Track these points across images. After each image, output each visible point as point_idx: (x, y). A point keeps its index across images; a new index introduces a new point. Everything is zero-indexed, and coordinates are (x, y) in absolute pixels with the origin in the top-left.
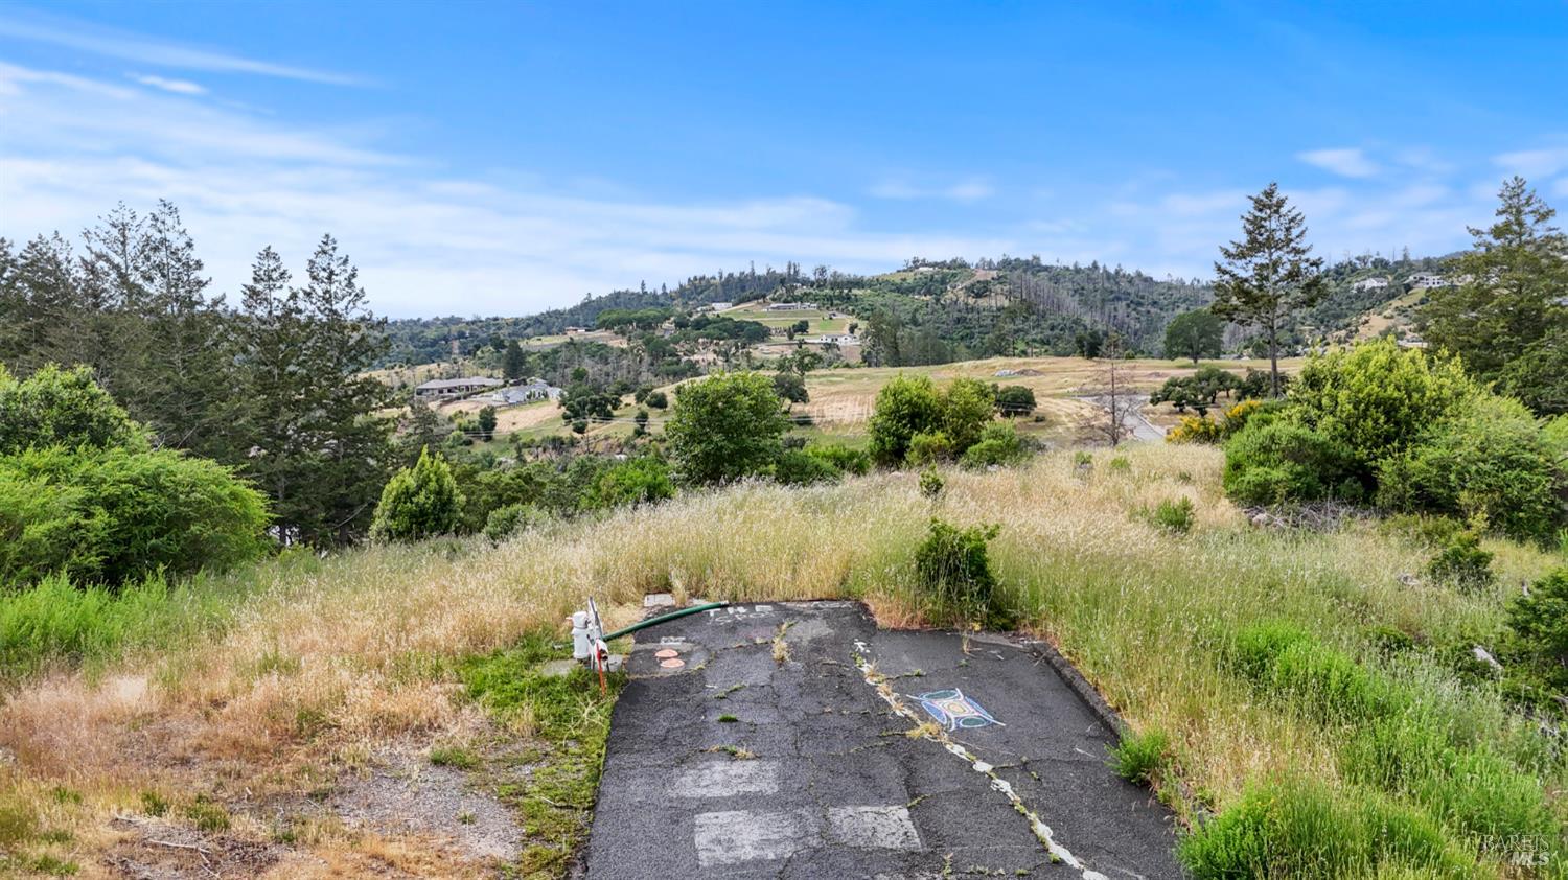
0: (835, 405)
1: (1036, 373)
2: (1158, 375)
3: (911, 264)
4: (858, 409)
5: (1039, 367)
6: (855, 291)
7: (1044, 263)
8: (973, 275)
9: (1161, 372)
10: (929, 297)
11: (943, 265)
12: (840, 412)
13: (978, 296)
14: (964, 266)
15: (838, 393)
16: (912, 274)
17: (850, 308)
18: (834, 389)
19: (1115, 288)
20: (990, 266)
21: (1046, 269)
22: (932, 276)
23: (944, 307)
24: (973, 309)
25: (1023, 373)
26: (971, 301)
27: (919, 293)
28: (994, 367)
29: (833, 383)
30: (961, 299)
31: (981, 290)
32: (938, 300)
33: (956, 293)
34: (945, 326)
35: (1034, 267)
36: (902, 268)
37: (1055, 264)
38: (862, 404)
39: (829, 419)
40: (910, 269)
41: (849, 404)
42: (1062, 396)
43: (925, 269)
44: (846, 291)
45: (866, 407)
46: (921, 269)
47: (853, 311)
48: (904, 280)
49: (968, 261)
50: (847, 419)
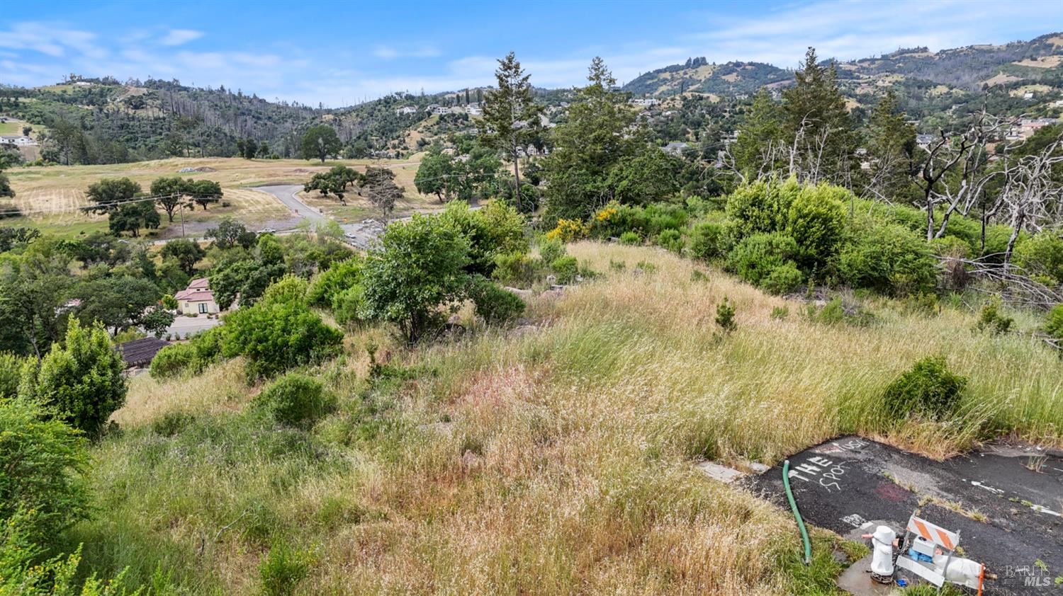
0: (40, 198)
1: (212, 170)
2: (301, 171)
3: (69, 79)
4: (64, 201)
5: (213, 165)
6: (21, 99)
7: (183, 84)
8: (126, 91)
9: (303, 168)
10: (91, 107)
11: (97, 81)
12: (48, 205)
13: (136, 107)
14: (116, 83)
15: (40, 187)
16: (71, 87)
17: (20, 114)
18: (34, 184)
19: (240, 106)
20: (138, 85)
21: (186, 89)
22: (90, 90)
23: (107, 116)
24: (133, 118)
25: (201, 170)
26: (131, 112)
27: (82, 103)
28: (177, 165)
29: (32, 179)
30: (122, 109)
31: (138, 104)
32: (101, 110)
33: (115, 104)
34: (111, 131)
35: (173, 87)
36: (61, 82)
37: (191, 86)
38: (67, 196)
39: (38, 211)
40: (69, 83)
41: (53, 196)
42: (238, 187)
43: (83, 83)
44: (13, 99)
45: (71, 199)
46: (78, 83)
47: (24, 117)
48: (65, 92)
49: (119, 80)
50: (55, 210)
